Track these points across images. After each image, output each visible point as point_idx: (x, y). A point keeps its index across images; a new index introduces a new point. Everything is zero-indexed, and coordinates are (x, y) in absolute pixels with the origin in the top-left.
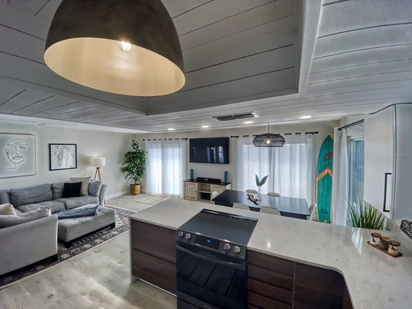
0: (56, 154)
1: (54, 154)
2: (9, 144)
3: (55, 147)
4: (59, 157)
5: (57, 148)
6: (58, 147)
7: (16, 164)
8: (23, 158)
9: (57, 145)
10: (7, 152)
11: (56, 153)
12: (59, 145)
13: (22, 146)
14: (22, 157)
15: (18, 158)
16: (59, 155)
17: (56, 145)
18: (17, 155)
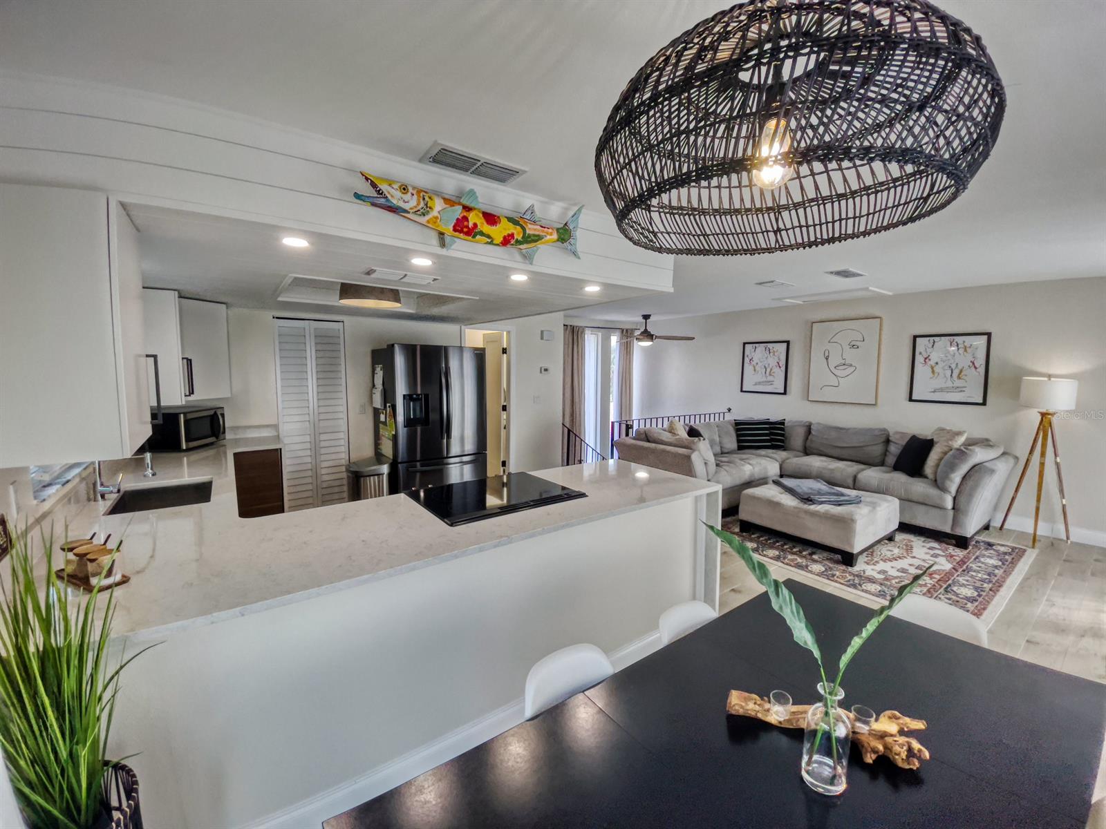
0: (927, 360)
1: (922, 360)
2: (831, 341)
3: (928, 342)
4: (935, 369)
5: (931, 346)
6: (934, 342)
7: (840, 379)
8: (853, 369)
9: (932, 339)
10: (827, 354)
11: (930, 360)
12: (937, 339)
13: (853, 343)
14: (851, 365)
15: (846, 367)
16: (937, 363)
17: (928, 338)
18: (843, 362)
